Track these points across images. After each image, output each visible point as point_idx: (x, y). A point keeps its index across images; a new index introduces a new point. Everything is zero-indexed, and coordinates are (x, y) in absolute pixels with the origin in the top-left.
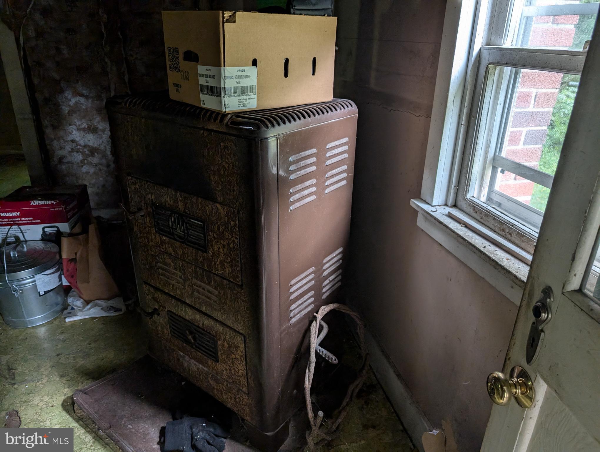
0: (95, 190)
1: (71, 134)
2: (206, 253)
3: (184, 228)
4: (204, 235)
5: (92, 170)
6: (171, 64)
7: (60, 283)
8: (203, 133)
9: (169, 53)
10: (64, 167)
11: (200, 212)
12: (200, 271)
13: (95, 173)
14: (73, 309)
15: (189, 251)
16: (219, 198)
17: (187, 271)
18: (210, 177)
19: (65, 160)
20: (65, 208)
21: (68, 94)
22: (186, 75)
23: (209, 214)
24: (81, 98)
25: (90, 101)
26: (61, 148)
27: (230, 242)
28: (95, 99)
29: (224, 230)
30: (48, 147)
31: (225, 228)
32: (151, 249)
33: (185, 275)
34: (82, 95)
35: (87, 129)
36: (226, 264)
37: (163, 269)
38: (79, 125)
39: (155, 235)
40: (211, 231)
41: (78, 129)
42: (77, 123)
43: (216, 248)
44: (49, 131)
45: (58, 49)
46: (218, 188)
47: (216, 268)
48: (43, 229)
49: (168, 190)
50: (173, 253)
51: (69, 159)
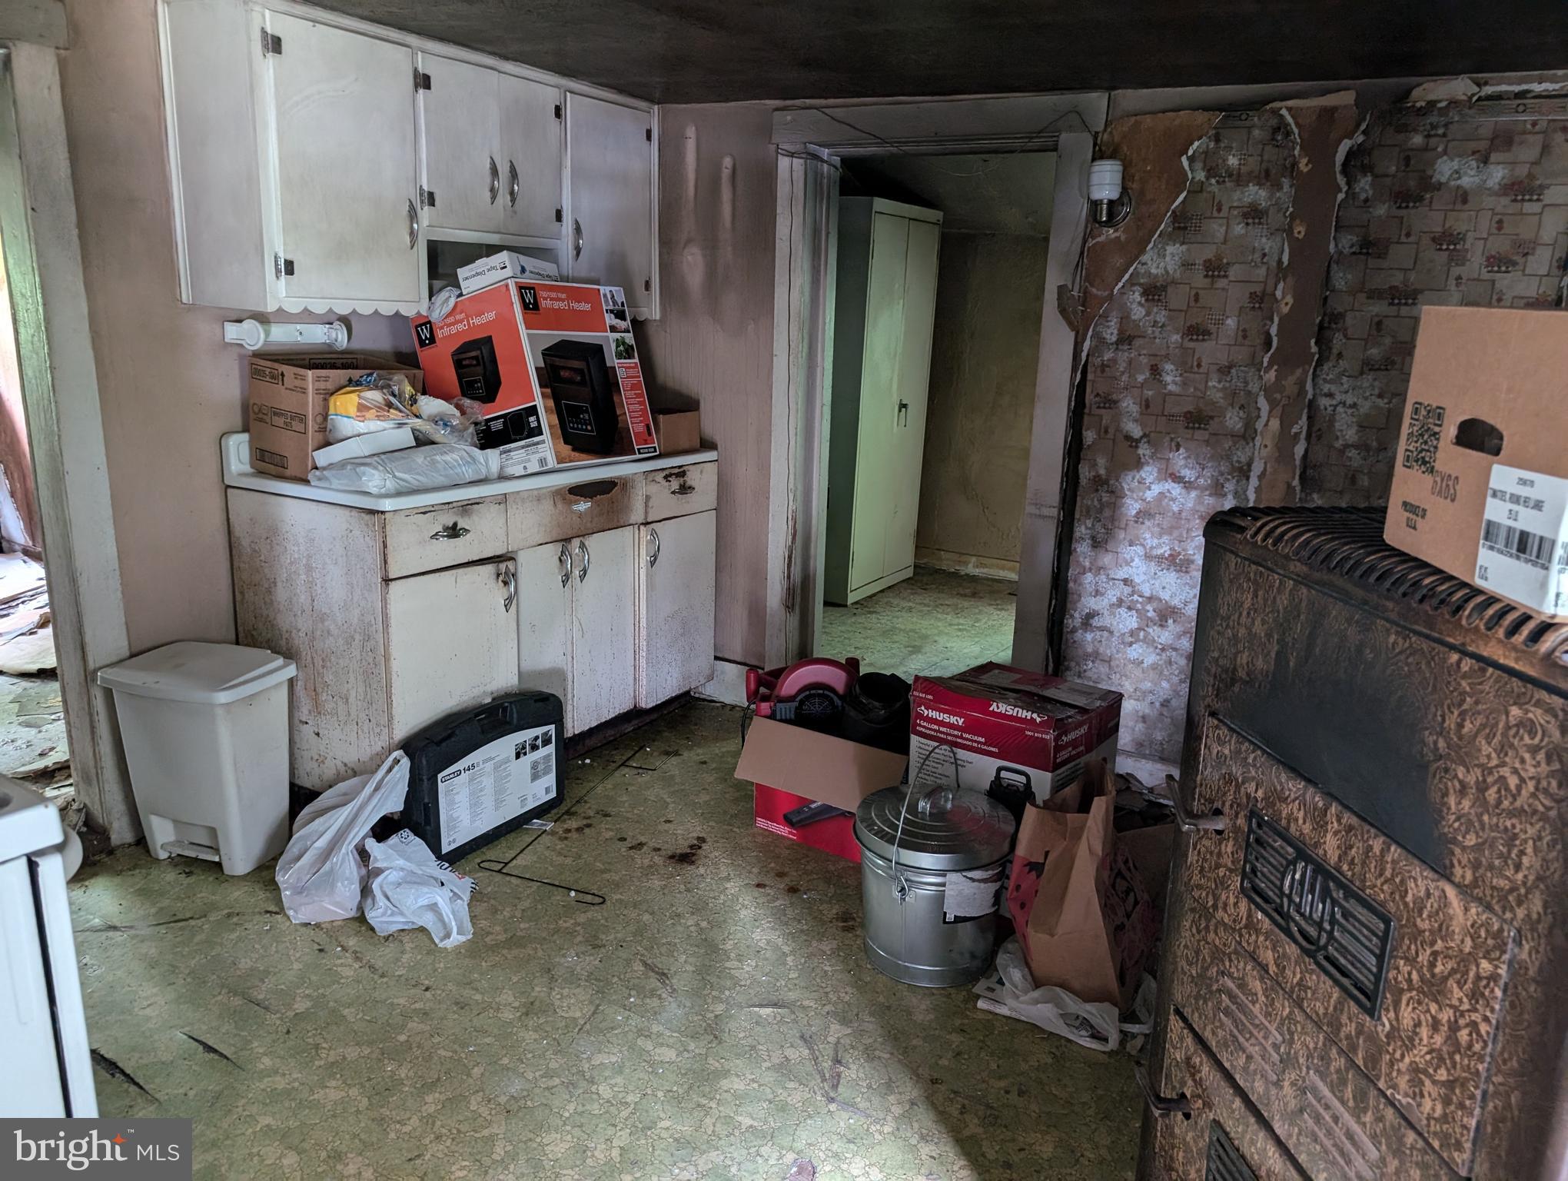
0: (1143, 707)
1: (1128, 564)
2: (1372, 1016)
3: (1324, 908)
4: (1380, 958)
5: (1151, 659)
6: (1411, 448)
7: (993, 909)
8: (1459, 662)
9: (1412, 418)
10: (1089, 636)
11: (1385, 887)
12: (1339, 1063)
13: (1154, 667)
14: (1001, 982)
15: (1322, 985)
16: (1458, 871)
17: (1299, 1039)
18: (1445, 794)
19: (1095, 622)
20: (1057, 739)
21: (1149, 473)
22: (1448, 486)
23: (1411, 905)
24: (1176, 485)
25: (1193, 494)
26: (1097, 593)
27: (1462, 1022)
28: (1207, 493)
29: (1450, 974)
30: (1071, 585)
31: (1453, 971)
32: (1216, 928)
33: (1291, 1047)
34: (1177, 479)
35: (1166, 559)
36: (1427, 1082)
37: (1232, 997)
38: (1152, 548)
39: (1237, 897)
40: (1406, 959)
41: (1148, 557)
42: (1149, 541)
43: (1407, 1016)
44: (1082, 549)
45: (1155, 371)
46: (1464, 837)
47: (1391, 1079)
48: (1000, 769)
49: (1305, 787)
50: (1272, 969)
51: (1105, 620)
